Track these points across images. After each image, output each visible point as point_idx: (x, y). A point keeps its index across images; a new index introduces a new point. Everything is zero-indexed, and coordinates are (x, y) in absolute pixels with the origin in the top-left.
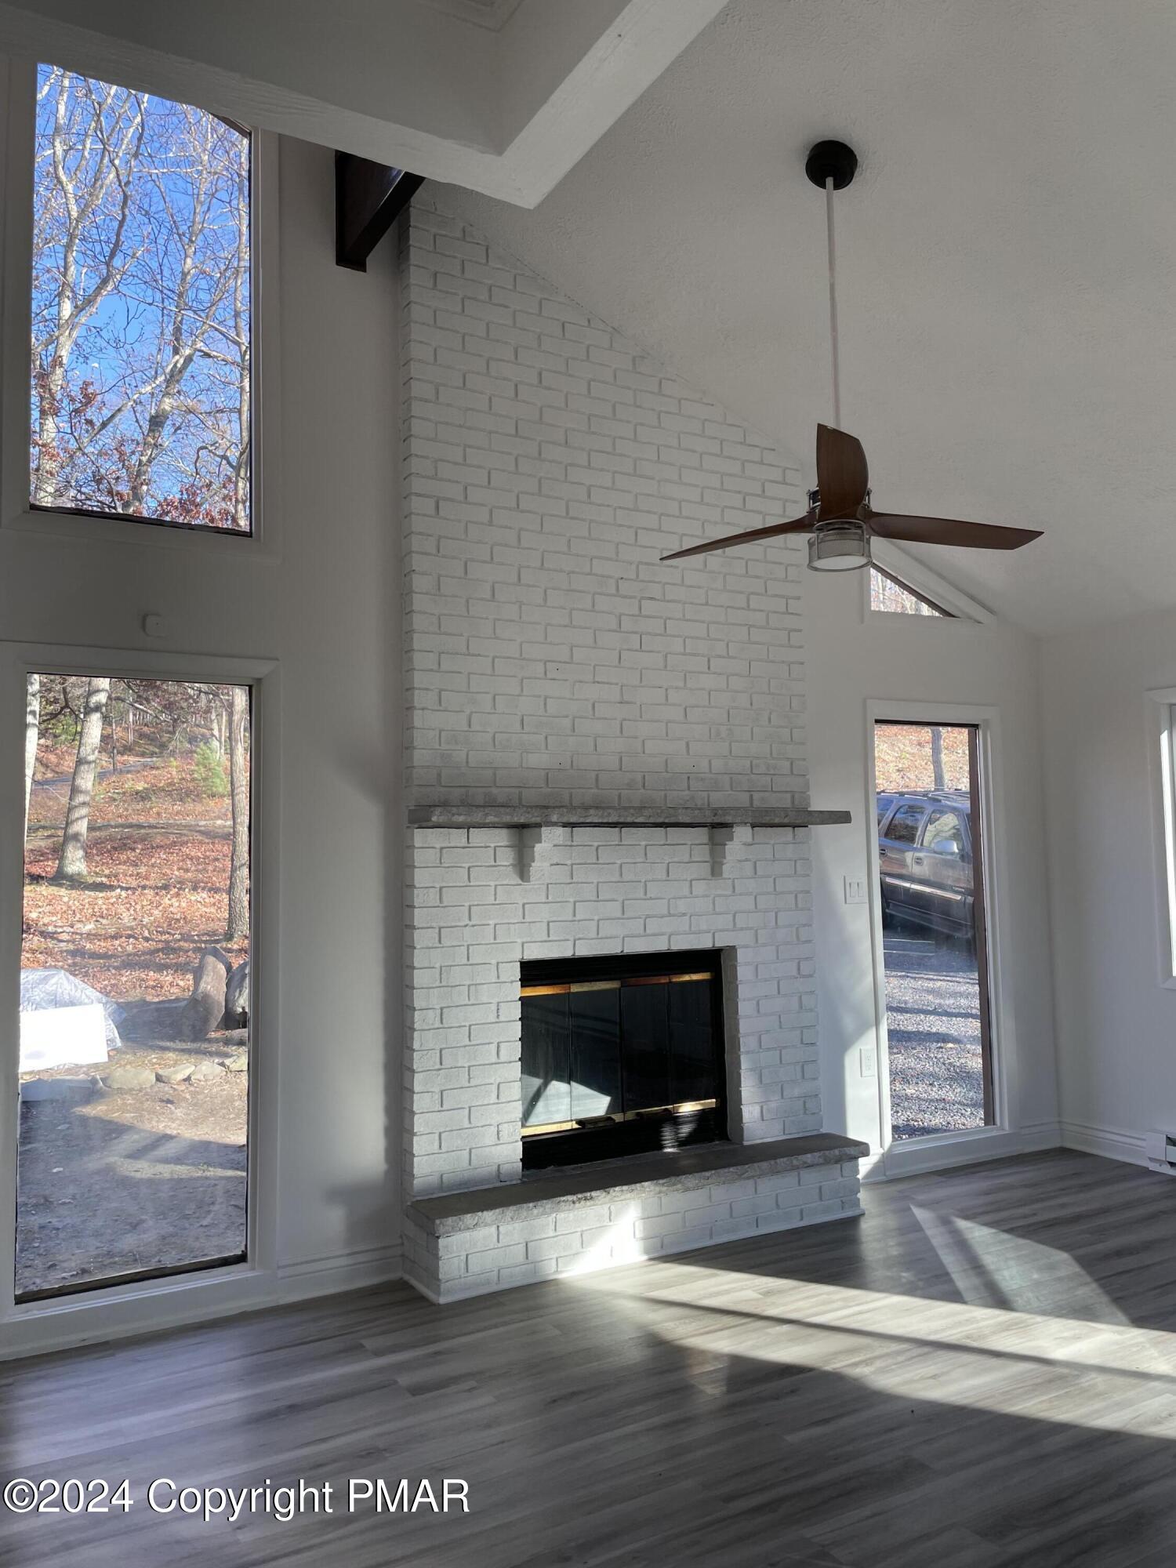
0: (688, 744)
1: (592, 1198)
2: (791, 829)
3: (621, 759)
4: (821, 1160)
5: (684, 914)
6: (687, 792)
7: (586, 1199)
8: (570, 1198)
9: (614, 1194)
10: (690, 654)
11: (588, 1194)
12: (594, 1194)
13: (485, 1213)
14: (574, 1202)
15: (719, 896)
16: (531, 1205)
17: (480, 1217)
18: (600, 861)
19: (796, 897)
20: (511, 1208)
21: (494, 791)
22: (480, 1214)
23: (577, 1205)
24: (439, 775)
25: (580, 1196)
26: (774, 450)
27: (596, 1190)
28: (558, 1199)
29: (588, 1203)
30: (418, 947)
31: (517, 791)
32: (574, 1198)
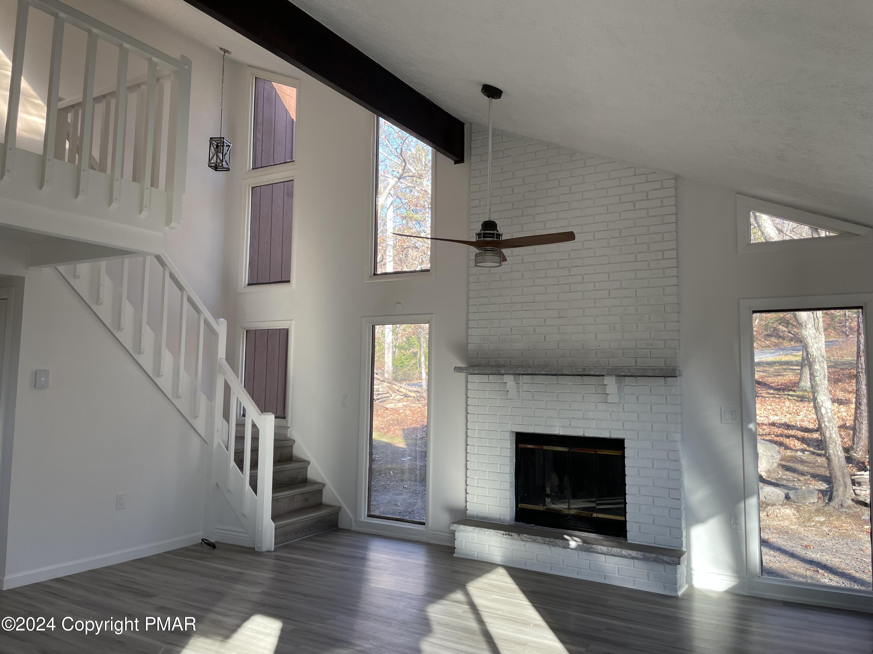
0: (596, 335)
1: (511, 535)
2: (663, 378)
3: (558, 344)
4: (642, 557)
5: (593, 419)
6: (596, 359)
7: (509, 535)
8: (503, 532)
9: (522, 537)
10: (598, 290)
11: (511, 533)
12: (513, 534)
13: (468, 527)
14: (503, 534)
15: (615, 411)
16: (486, 529)
17: (466, 528)
18: (547, 391)
19: (667, 416)
20: (478, 528)
21: (500, 359)
22: (466, 526)
23: (505, 536)
24: (477, 353)
25: (507, 533)
26: (655, 172)
27: (515, 533)
28: (498, 531)
29: (510, 537)
30: (469, 421)
31: (509, 359)
32: (505, 533)
